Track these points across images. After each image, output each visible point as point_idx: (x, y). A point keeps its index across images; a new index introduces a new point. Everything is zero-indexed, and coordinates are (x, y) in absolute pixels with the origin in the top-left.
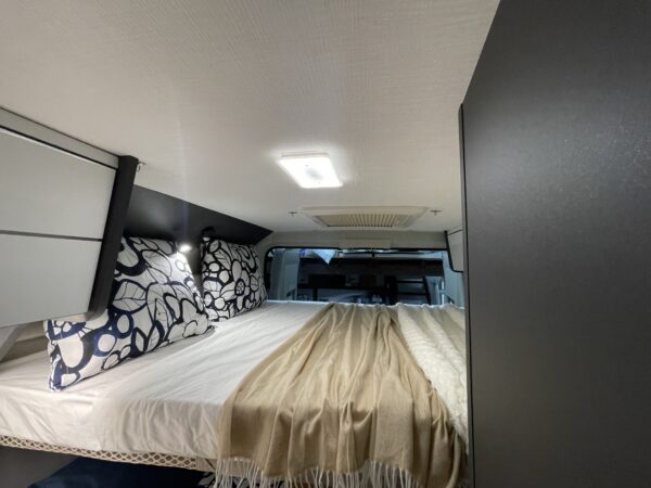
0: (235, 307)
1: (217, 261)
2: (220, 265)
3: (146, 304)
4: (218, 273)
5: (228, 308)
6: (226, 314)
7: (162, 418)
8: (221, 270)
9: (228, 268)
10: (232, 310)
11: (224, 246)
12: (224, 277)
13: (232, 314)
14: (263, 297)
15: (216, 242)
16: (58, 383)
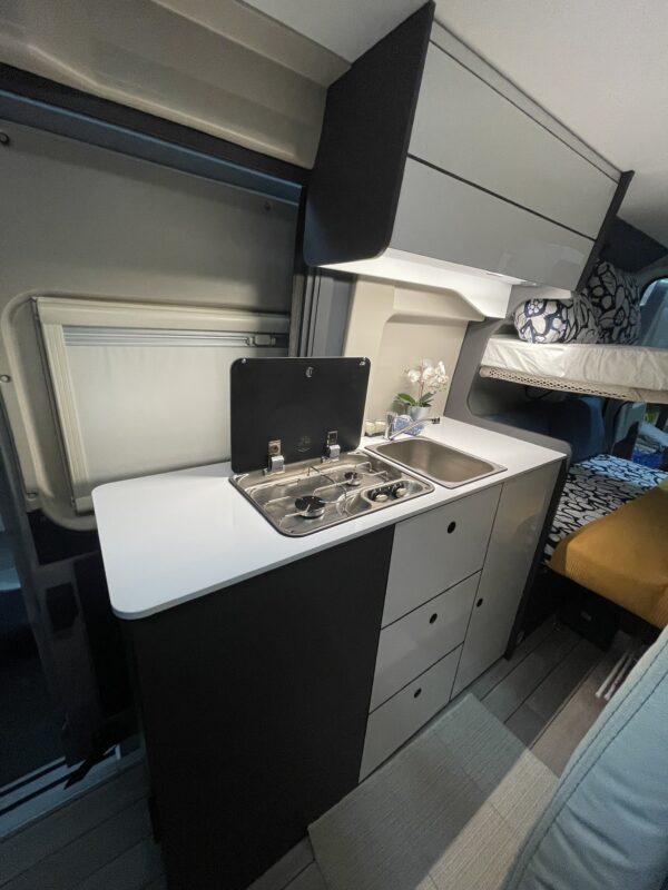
1: (602, 286)
2: (606, 289)
4: (602, 297)
8: (604, 295)
9: (613, 294)
10: (607, 338)
12: (606, 302)
15: (605, 264)
16: (534, 341)
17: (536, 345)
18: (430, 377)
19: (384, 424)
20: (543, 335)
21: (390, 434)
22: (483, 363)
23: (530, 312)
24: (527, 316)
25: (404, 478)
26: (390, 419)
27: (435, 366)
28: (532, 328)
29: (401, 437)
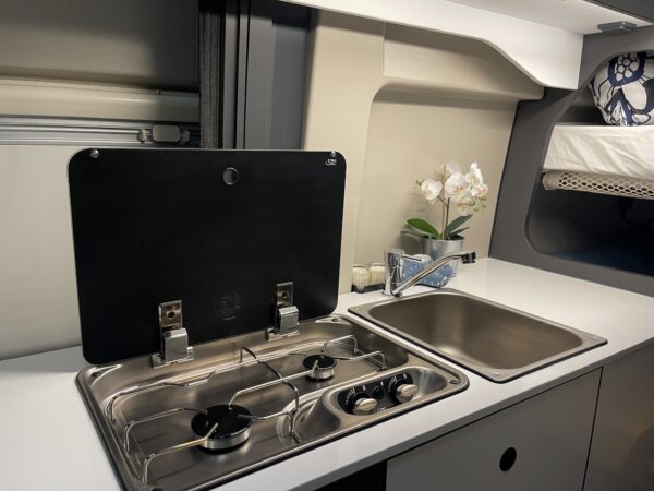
16: (631, 123)
17: (635, 128)
18: (458, 189)
19: (383, 269)
20: (645, 112)
21: (394, 287)
22: (547, 165)
23: (619, 77)
24: (615, 83)
25: (413, 364)
26: (392, 261)
27: (466, 170)
28: (625, 103)
29: (412, 292)
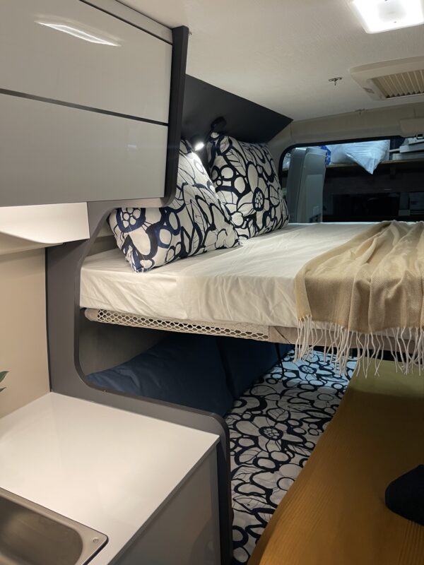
0: (255, 224)
1: (229, 165)
2: (234, 170)
3: (184, 205)
4: (233, 180)
5: (247, 226)
6: (246, 232)
7: (238, 290)
8: (235, 177)
9: (244, 174)
10: (252, 229)
11: (236, 144)
12: (240, 185)
13: (252, 234)
14: (284, 217)
15: (226, 139)
16: (139, 268)
20: (149, 257)
22: (83, 304)
23: (126, 224)
24: (123, 229)
28: (134, 248)
